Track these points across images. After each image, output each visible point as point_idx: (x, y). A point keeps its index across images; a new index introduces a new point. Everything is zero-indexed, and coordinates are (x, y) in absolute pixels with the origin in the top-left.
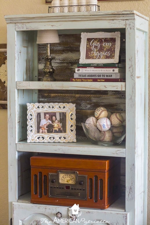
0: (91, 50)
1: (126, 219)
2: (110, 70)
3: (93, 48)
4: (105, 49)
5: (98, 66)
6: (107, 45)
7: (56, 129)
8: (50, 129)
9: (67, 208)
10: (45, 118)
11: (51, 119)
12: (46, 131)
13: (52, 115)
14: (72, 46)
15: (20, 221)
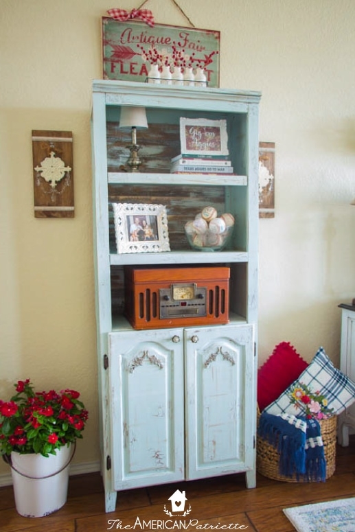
0: (191, 140)
1: (252, 331)
2: (222, 163)
3: (193, 137)
4: (208, 140)
5: (206, 158)
6: (210, 135)
7: (147, 236)
8: (141, 236)
9: (182, 329)
10: (135, 223)
11: (141, 224)
12: (137, 238)
13: (142, 219)
14: (145, 138)
15: (120, 356)
